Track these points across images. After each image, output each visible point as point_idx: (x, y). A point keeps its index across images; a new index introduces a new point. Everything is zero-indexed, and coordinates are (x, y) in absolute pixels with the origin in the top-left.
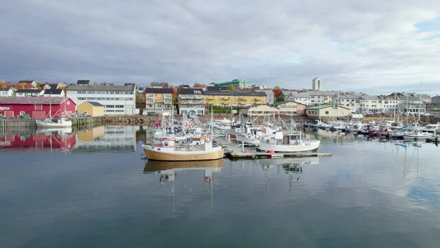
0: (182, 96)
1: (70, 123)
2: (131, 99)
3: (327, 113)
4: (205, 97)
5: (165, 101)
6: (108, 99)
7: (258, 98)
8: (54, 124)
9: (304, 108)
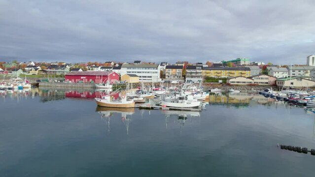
0: (188, 71)
1: (111, 86)
2: (157, 72)
3: (292, 83)
4: (204, 71)
5: (177, 74)
6: (143, 72)
7: (243, 72)
8: (104, 87)
9: (275, 79)
